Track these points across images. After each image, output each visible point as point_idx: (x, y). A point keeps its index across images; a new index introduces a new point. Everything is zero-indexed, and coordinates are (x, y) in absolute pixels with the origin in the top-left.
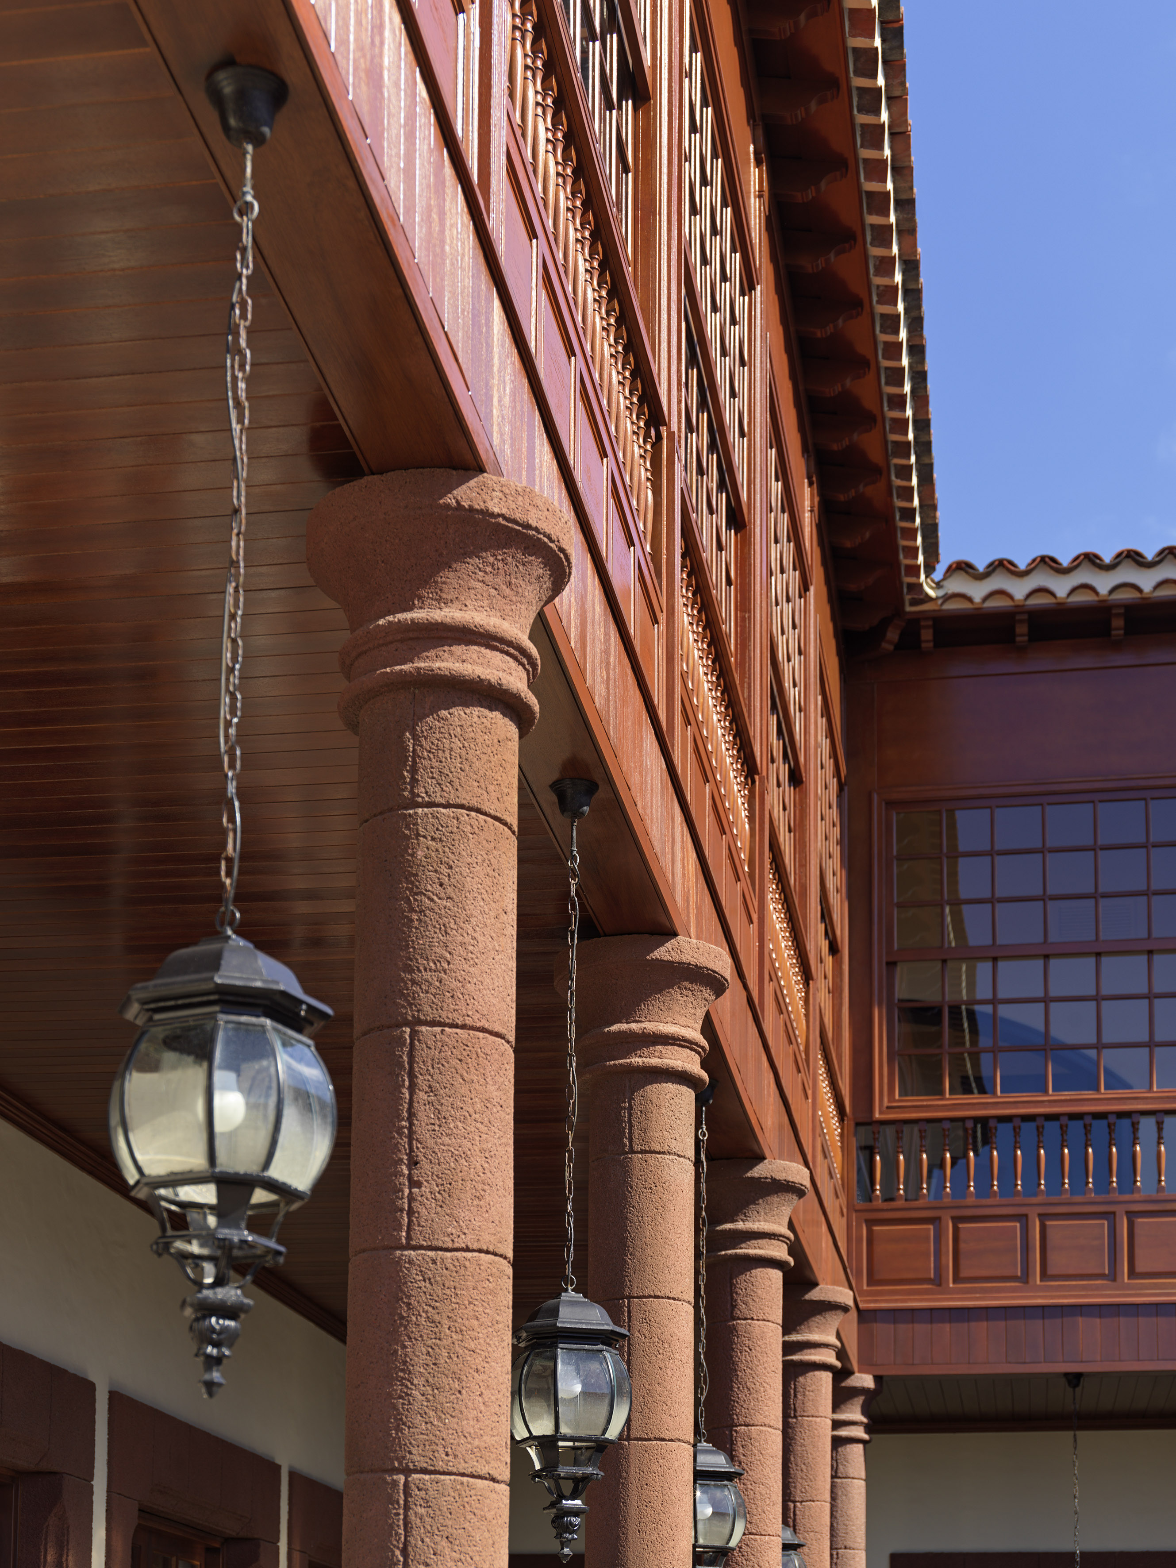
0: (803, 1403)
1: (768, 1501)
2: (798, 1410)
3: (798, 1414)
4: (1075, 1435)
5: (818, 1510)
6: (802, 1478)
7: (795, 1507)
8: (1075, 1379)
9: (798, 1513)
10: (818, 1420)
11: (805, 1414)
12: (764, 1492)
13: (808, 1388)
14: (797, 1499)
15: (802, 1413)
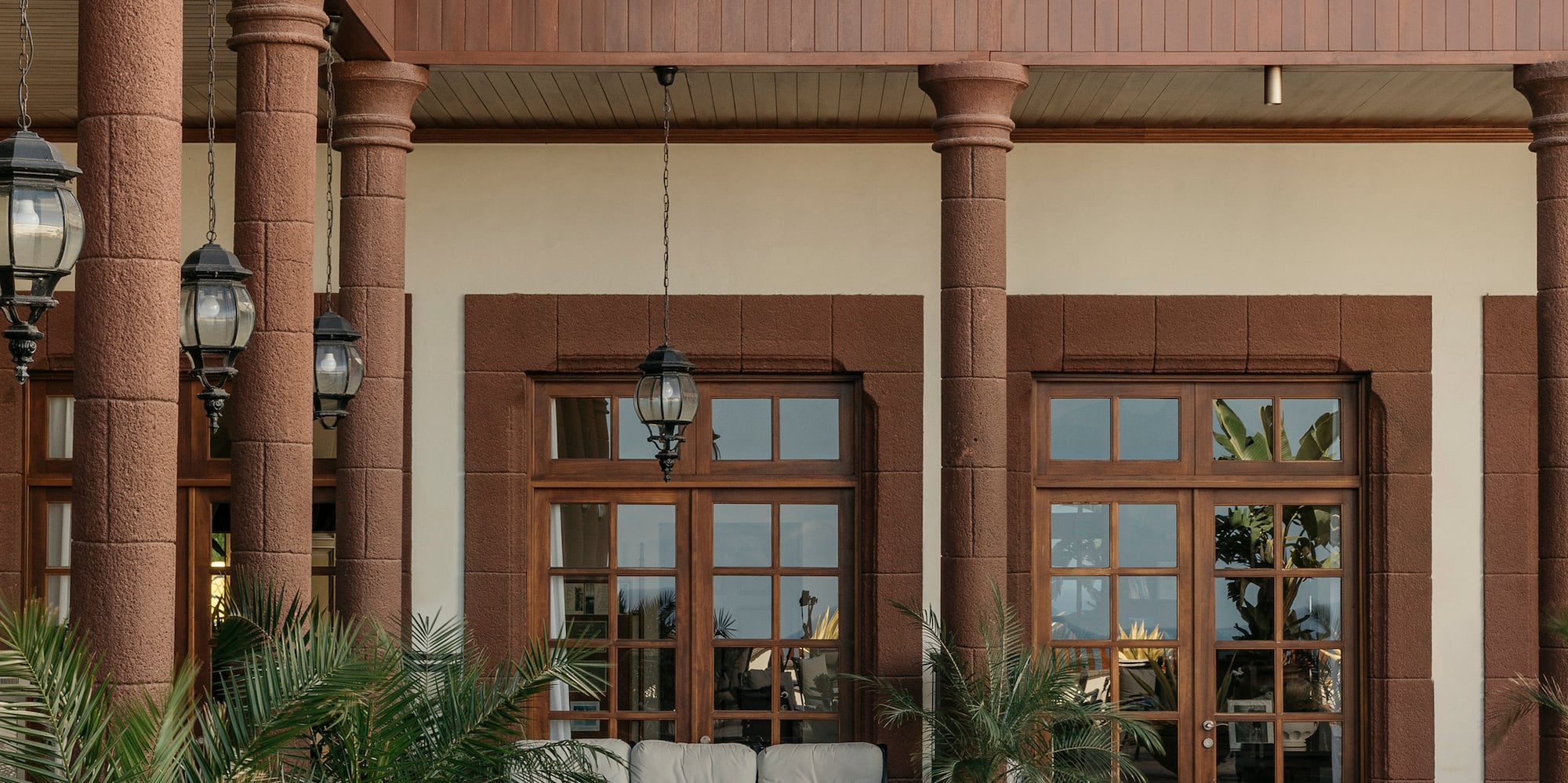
0: (278, 93)
1: (158, 214)
2: (272, 102)
3: (271, 107)
4: (666, 148)
5: (297, 232)
6: (276, 190)
7: (266, 226)
8: (663, 73)
9: (270, 235)
10: (297, 115)
11: (280, 108)
12: (153, 203)
13: (284, 74)
14: (270, 218)
15: (277, 107)
